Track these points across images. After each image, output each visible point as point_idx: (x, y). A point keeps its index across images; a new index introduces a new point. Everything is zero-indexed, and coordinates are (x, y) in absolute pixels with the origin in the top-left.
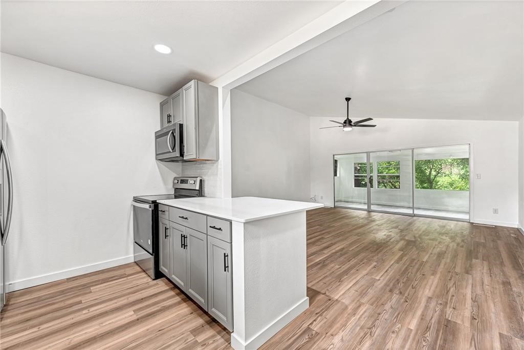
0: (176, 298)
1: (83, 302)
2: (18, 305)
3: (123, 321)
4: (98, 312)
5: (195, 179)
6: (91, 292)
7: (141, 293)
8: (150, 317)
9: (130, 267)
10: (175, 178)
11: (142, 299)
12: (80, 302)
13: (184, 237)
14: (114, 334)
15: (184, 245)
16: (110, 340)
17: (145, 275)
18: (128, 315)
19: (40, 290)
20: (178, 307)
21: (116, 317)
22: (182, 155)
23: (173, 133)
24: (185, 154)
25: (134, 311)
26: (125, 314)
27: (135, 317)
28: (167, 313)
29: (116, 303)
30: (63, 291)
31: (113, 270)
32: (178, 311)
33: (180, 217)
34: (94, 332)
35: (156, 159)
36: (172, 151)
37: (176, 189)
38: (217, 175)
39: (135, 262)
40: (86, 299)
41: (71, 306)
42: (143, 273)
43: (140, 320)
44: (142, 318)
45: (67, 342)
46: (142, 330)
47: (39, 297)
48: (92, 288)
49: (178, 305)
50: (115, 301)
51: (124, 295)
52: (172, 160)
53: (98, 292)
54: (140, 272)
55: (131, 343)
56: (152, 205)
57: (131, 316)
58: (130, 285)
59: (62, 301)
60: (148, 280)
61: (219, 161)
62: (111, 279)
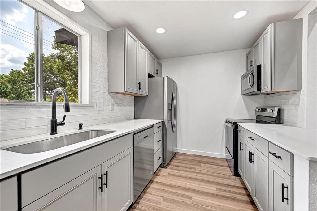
0: (246, 197)
1: (196, 169)
2: (177, 158)
3: (209, 190)
4: (200, 178)
5: (273, 108)
6: (200, 166)
7: (224, 180)
8: (224, 198)
9: (223, 161)
10: (257, 108)
11: (223, 184)
12: (195, 169)
13: (251, 154)
14: (203, 194)
15: (251, 160)
16: (200, 196)
17: (230, 170)
18: (212, 189)
19: (185, 156)
20: (245, 204)
21: (207, 186)
22: (259, 89)
23: (252, 73)
24: (262, 88)
25: (216, 188)
26: (212, 187)
27: (215, 192)
28: (235, 203)
29: (209, 178)
30: (191, 160)
31: (213, 159)
32: (244, 208)
33: (248, 137)
34: (195, 187)
35: (242, 94)
36: (251, 88)
37: (258, 116)
38: (298, 104)
39: (226, 159)
40: (198, 168)
41: (191, 168)
42: (229, 168)
43: (217, 196)
44: (219, 195)
45: (185, 184)
46: (217, 203)
47: (184, 159)
48: (202, 164)
49: (245, 203)
50: (209, 177)
51: (214, 176)
52: (252, 94)
53: (203, 167)
54: (227, 167)
55: (209, 206)
56: (234, 126)
57: (214, 190)
58: (219, 172)
59: (189, 164)
60: (230, 174)
61: (302, 90)
62: (211, 163)
